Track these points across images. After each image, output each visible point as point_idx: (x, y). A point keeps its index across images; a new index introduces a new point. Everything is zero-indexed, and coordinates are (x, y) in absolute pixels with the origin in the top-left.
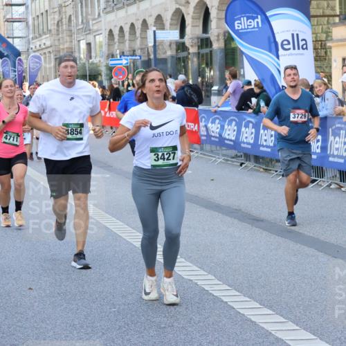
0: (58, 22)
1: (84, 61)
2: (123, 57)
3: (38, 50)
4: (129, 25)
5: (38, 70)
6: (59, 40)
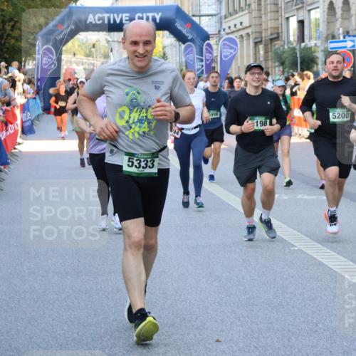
1: (295, 44)
2: (347, 38)
3: (233, 32)
5: (233, 58)
6: (261, 17)
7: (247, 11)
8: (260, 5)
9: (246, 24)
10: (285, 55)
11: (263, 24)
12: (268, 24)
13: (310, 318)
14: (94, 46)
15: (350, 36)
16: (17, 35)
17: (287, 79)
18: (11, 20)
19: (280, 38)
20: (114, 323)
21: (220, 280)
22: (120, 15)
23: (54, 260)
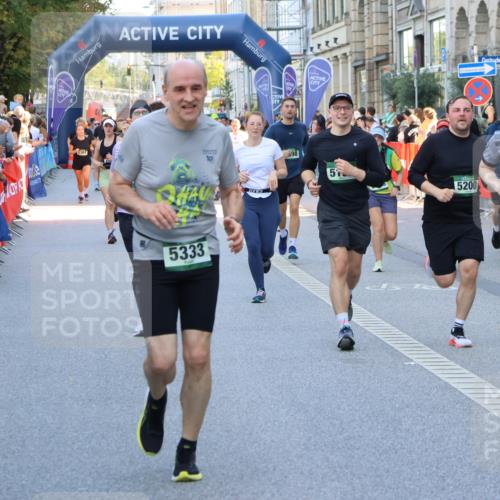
1: (411, 69)
2: (485, 61)
3: (324, 52)
5: (324, 88)
6: (363, 31)
7: (343, 23)
8: (361, 13)
9: (342, 40)
10: (397, 84)
11: (367, 40)
12: (374, 41)
13: (434, 469)
14: (129, 72)
15: (488, 58)
16: (21, 57)
17: (401, 118)
18: (13, 35)
19: (390, 61)
21: (307, 411)
22: (166, 29)
23: (71, 379)
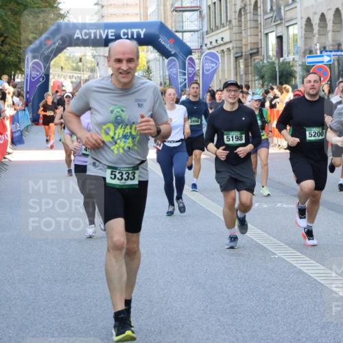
0: (240, 10)
1: (274, 59)
2: (324, 53)
3: (214, 47)
4: (332, 12)
5: (214, 72)
6: (241, 33)
7: (227, 28)
8: (240, 21)
9: (227, 39)
10: (264, 69)
11: (244, 40)
12: (248, 40)
13: (292, 327)
14: (81, 60)
15: (327, 51)
16: (6, 50)
17: (267, 92)
18: (1, 35)
19: (260, 53)
20: (103, 330)
22: (106, 31)
23: (42, 266)
